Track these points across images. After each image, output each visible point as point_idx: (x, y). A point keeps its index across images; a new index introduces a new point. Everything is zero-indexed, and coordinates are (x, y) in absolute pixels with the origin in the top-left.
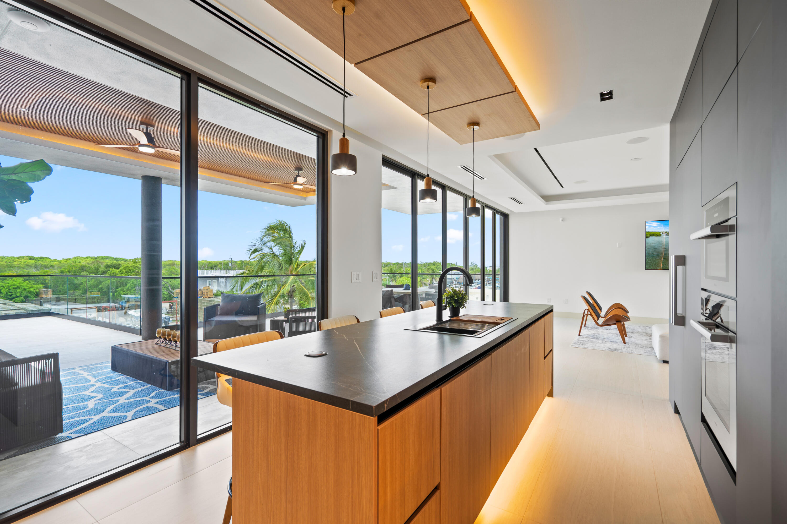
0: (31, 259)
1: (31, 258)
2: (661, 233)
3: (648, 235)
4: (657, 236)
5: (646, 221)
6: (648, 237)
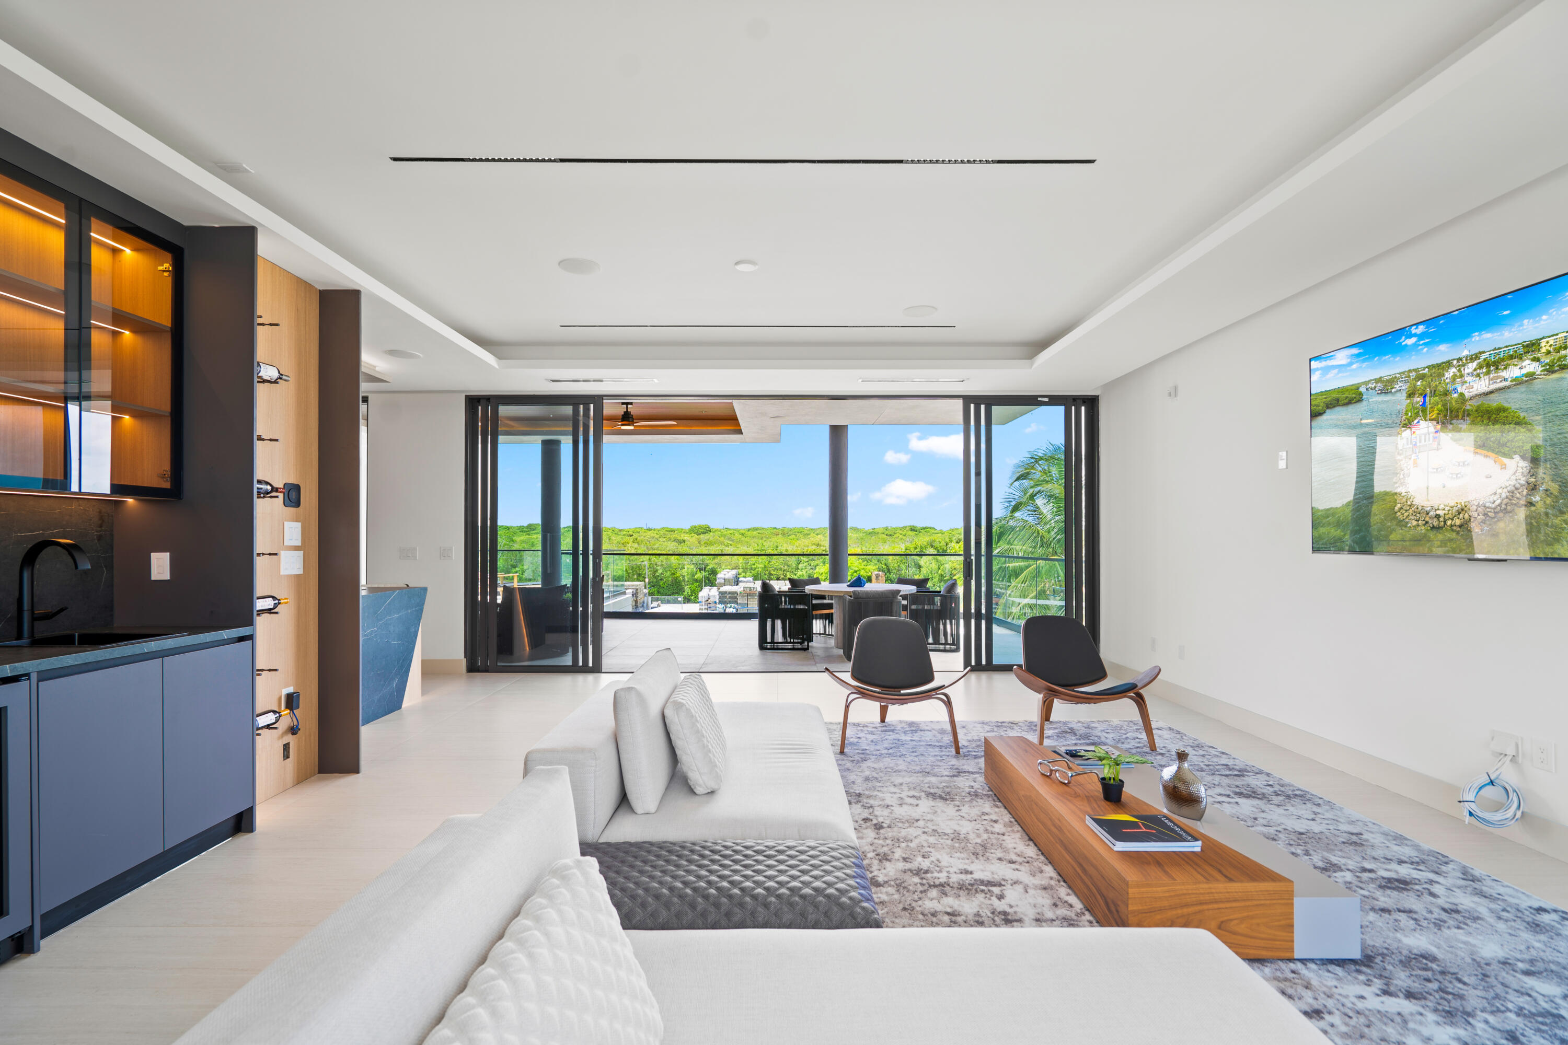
2: (1363, 389)
3: (1318, 406)
4: (1349, 402)
5: (1312, 358)
6: (1320, 414)
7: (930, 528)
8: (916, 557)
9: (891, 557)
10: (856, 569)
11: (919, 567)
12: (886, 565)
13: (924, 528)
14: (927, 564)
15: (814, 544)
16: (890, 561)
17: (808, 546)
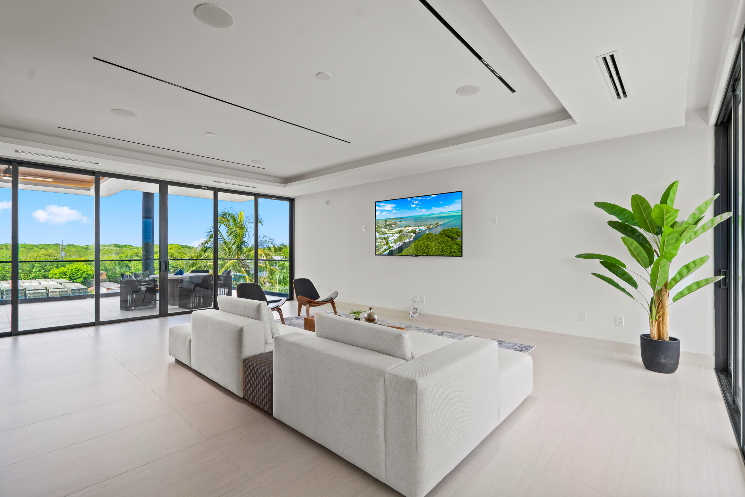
0: (116, 247)
1: (117, 245)
5: (376, 202)
7: (129, 245)
8: (127, 262)
9: (108, 262)
10: (85, 270)
11: (130, 268)
12: (104, 267)
13: (125, 246)
14: (136, 266)
15: (46, 255)
16: (107, 265)
17: (40, 257)
